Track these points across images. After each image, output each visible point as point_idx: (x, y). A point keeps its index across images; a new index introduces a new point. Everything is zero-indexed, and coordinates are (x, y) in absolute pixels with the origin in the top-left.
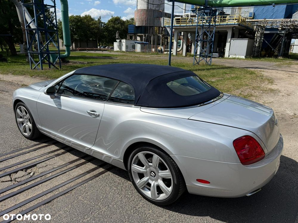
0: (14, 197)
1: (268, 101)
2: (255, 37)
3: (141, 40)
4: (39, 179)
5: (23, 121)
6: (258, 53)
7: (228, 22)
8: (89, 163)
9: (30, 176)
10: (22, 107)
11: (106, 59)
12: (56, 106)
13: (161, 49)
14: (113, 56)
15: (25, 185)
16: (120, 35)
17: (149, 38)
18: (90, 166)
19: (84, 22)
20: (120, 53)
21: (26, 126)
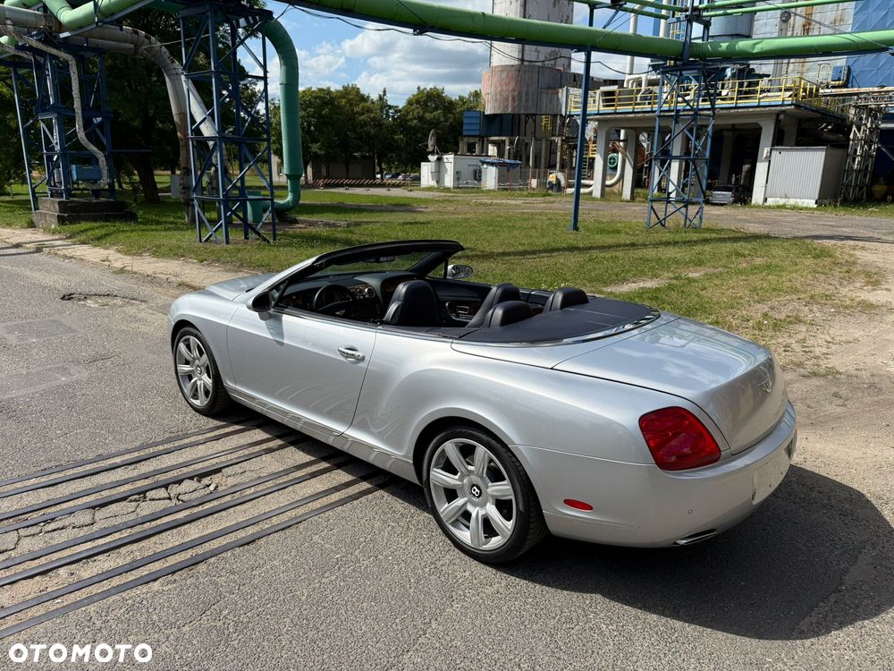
0: (179, 529)
1: (843, 339)
2: (851, 142)
3: (501, 154)
4: (228, 498)
5: (192, 371)
6: (861, 189)
7: (762, 98)
8: (339, 471)
9: (208, 492)
10: (192, 338)
11: (396, 214)
12: (270, 337)
13: (557, 179)
14: (417, 202)
15: (200, 508)
16: (438, 142)
17: (523, 148)
18: (341, 476)
19: (339, 107)
20: (437, 194)
21: (199, 383)
